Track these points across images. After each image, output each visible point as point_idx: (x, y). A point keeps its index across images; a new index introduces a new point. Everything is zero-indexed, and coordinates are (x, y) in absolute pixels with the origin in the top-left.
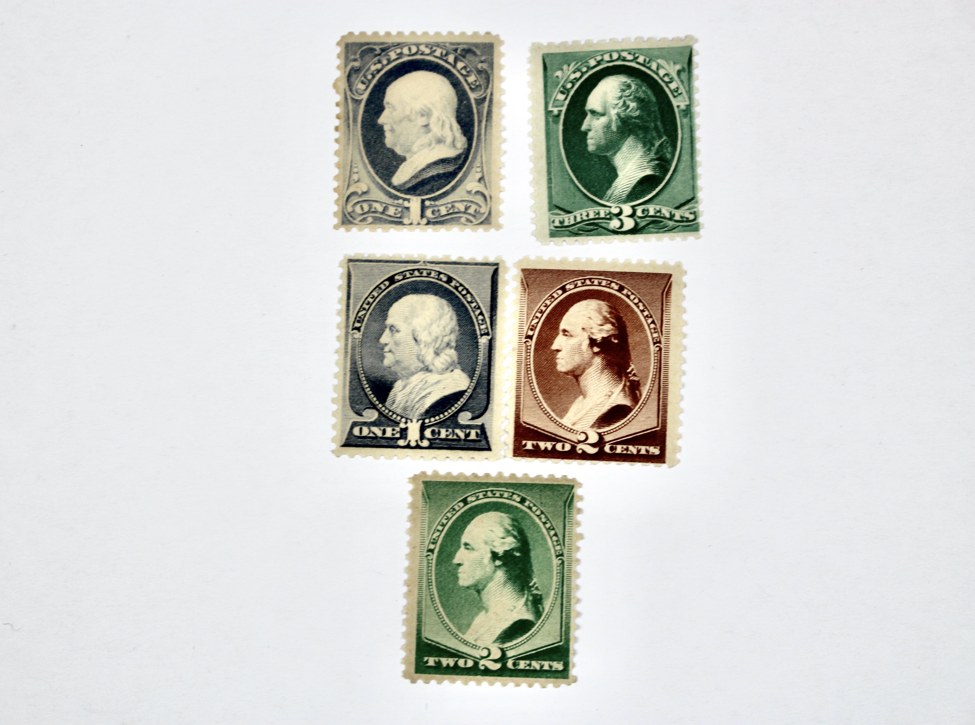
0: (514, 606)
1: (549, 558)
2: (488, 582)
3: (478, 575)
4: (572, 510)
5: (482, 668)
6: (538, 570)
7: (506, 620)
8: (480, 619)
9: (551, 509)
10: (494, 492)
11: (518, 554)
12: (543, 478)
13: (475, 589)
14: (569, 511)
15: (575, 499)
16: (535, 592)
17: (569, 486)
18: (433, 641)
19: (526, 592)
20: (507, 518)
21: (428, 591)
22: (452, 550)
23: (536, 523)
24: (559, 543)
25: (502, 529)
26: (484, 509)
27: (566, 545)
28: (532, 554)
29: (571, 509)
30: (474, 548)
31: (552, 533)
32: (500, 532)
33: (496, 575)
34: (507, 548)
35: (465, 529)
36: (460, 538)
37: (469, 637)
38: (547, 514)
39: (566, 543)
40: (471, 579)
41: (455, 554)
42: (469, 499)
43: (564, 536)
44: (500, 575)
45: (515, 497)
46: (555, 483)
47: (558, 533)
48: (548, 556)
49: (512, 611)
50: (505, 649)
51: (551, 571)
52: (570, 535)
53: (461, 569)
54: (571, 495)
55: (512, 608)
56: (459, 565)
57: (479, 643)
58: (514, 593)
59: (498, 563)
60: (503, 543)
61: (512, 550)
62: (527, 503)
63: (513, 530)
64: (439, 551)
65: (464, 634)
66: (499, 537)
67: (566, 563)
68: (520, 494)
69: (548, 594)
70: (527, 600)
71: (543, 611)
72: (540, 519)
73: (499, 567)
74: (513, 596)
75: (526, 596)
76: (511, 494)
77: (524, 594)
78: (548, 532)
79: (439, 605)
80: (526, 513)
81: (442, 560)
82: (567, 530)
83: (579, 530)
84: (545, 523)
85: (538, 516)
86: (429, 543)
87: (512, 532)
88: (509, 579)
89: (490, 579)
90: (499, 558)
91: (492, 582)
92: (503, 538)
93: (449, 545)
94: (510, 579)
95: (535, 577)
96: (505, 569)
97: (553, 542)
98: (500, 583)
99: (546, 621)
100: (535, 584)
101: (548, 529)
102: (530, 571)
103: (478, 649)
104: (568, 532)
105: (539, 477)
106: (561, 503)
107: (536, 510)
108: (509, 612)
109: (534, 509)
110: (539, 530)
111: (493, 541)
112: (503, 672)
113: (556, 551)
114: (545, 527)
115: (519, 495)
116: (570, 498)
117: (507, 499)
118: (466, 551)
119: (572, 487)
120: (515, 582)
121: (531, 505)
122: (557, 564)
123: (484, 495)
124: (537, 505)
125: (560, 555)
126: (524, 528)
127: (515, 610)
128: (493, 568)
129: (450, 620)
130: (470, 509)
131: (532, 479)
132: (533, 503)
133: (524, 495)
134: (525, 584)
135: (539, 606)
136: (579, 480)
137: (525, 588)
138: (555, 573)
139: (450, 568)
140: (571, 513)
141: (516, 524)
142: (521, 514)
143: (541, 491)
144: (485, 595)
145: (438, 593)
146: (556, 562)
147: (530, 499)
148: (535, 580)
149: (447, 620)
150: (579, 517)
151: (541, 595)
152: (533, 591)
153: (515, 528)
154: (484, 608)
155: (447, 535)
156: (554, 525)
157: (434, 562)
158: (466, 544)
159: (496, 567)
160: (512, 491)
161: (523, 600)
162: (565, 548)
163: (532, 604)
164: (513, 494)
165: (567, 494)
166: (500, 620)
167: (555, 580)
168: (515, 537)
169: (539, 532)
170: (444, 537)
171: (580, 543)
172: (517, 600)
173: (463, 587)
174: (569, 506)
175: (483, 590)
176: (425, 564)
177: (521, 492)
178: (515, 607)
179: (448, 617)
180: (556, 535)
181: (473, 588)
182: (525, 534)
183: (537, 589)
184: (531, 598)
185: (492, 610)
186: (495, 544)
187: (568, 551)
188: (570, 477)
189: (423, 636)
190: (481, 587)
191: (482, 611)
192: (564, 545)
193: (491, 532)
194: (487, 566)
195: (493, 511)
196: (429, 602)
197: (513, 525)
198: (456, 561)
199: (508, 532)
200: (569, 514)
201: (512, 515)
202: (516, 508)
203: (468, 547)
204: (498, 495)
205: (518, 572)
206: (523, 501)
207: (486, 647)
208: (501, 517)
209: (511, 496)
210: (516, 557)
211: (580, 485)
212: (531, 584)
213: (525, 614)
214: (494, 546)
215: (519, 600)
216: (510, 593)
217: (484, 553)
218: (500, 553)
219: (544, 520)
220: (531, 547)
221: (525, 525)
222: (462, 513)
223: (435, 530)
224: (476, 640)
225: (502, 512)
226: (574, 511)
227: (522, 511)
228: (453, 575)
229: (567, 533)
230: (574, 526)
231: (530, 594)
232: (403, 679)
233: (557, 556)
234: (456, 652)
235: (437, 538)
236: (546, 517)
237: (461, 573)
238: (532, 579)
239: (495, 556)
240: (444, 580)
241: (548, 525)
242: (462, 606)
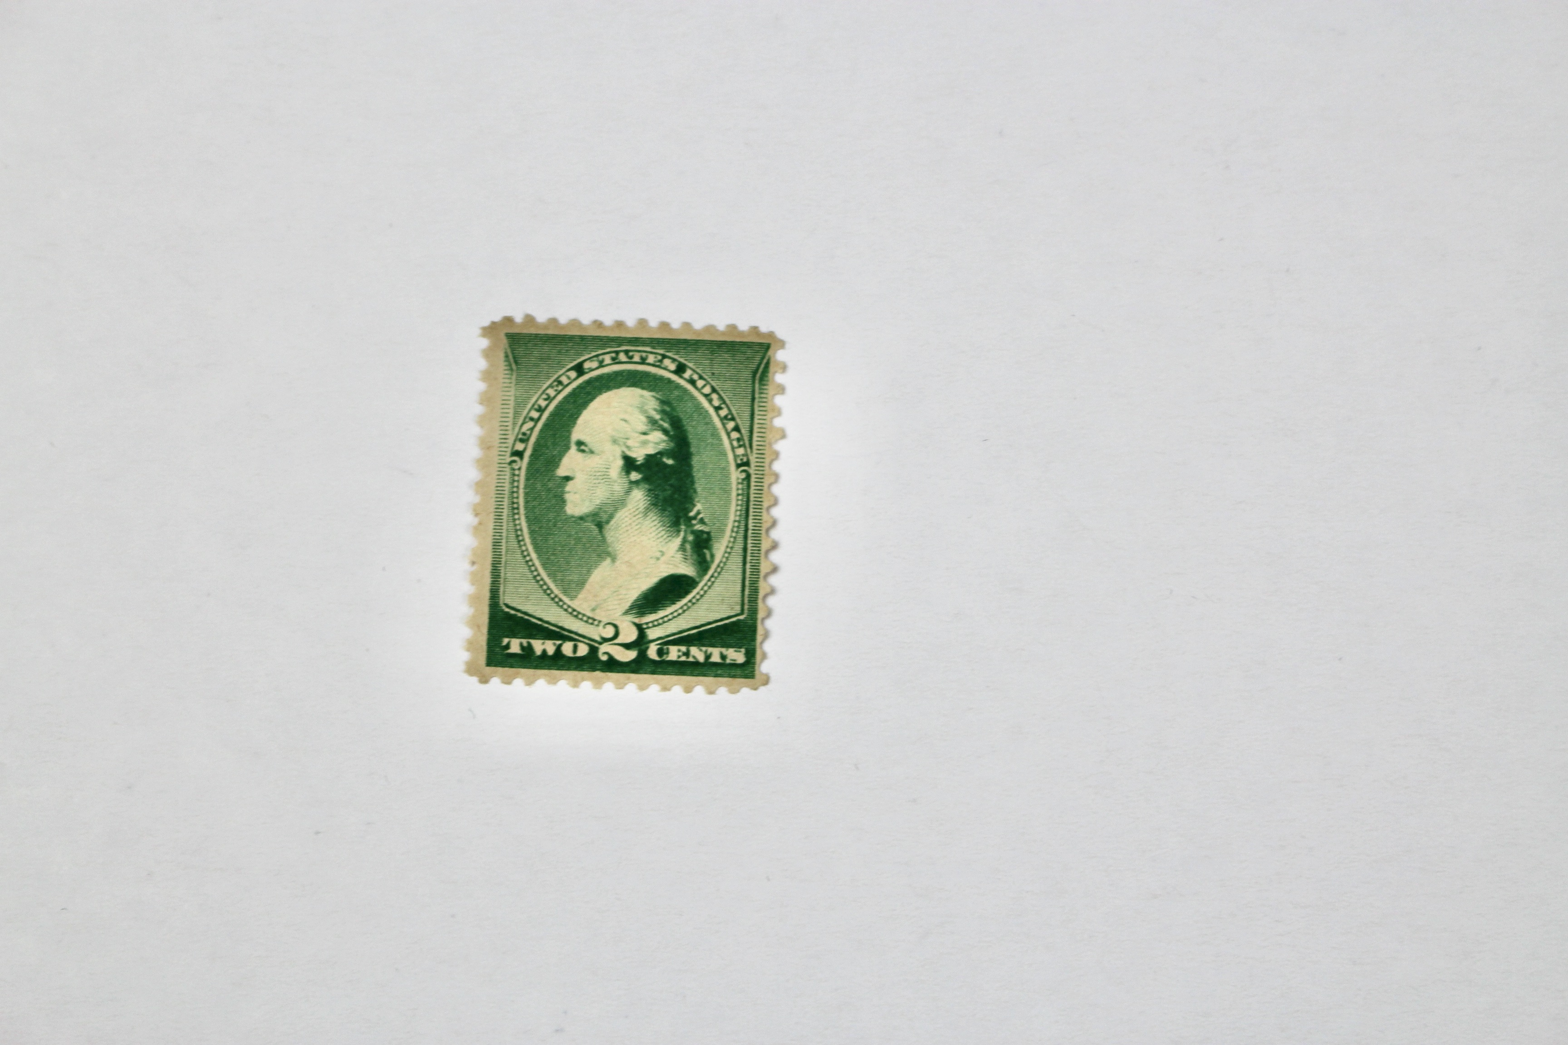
0: (661, 551)
1: (724, 469)
2: (616, 510)
3: (600, 496)
4: (765, 387)
5: (604, 658)
6: (704, 489)
7: (648, 576)
8: (601, 573)
9: (728, 385)
10: (631, 354)
11: (670, 462)
12: (718, 330)
13: (593, 521)
14: (760, 389)
15: (772, 369)
16: (699, 527)
17: (761, 344)
18: (518, 611)
19: (683, 527)
20: (654, 399)
21: (511, 524)
22: (555, 453)
23: (703, 408)
24: (741, 443)
25: (643, 419)
26: (612, 382)
27: (755, 447)
28: (695, 461)
29: (764, 385)
30: (594, 449)
31: (731, 425)
32: (639, 422)
33: (631, 497)
34: (651, 451)
35: (577, 418)
36: (569, 433)
37: (581, 603)
38: (721, 393)
39: (755, 444)
40: (587, 503)
41: (560, 460)
42: (587, 365)
43: (751, 432)
44: (639, 497)
45: (667, 362)
46: (738, 340)
47: (741, 427)
48: (723, 465)
49: (658, 559)
50: (645, 626)
51: (727, 491)
52: (763, 430)
53: (569, 487)
54: (765, 361)
55: (658, 554)
56: (568, 479)
57: (599, 615)
58: (661, 529)
59: (635, 476)
60: (645, 443)
61: (661, 453)
62: (688, 374)
63: (662, 419)
64: (532, 455)
65: (572, 598)
66: (637, 432)
67: (753, 479)
68: (676, 357)
69: (722, 531)
70: (684, 541)
71: (712, 561)
72: (710, 401)
73: (636, 483)
74: (660, 535)
75: (682, 534)
76: (660, 357)
77: (679, 531)
78: (724, 425)
79: (530, 548)
80: (685, 391)
81: (537, 471)
82: (756, 421)
83: (778, 422)
84: (717, 409)
85: (706, 396)
86: (515, 441)
87: (661, 422)
88: (653, 505)
89: (619, 503)
90: (637, 468)
91: (625, 509)
92: (645, 434)
93: (549, 444)
94: (655, 505)
95: (698, 502)
96: (647, 486)
97: (731, 440)
98: (637, 512)
99: (716, 578)
100: (698, 513)
101: (724, 419)
102: (692, 491)
103: (598, 625)
104: (758, 424)
105: (710, 328)
106: (747, 374)
107: (704, 386)
108: (653, 561)
109: (700, 383)
110: (707, 420)
111: (627, 439)
112: (640, 665)
113: (735, 457)
114: (719, 416)
115: (674, 360)
116: (762, 366)
117: (653, 365)
118: (580, 455)
119: (767, 347)
120: (664, 510)
121: (695, 377)
122: (738, 479)
123: (613, 359)
124: (706, 377)
125: (744, 464)
126: (682, 416)
127: (663, 559)
128: (626, 485)
129: (549, 575)
130: (589, 382)
131: (696, 332)
132: (697, 373)
133: (682, 360)
134: (681, 514)
135: (706, 551)
136: (780, 334)
137: (682, 521)
138: (734, 494)
139: (550, 485)
140: (765, 391)
141: (668, 409)
142: (676, 393)
143: (712, 353)
144: (610, 533)
145: (529, 527)
146: (736, 475)
147: (694, 367)
148: (699, 507)
149: (544, 574)
150: (779, 400)
151: (708, 533)
152: (695, 525)
153: (665, 417)
154: (609, 554)
155: (546, 426)
156: (734, 412)
157: (523, 473)
158: (580, 443)
159: (631, 482)
160: (662, 352)
161: (678, 541)
162: (752, 452)
163: (692, 548)
164: (664, 356)
165: (758, 358)
166: (637, 574)
167: (733, 508)
168: (665, 432)
169: (707, 424)
170: (541, 431)
171: (780, 446)
172: (667, 541)
173: (573, 517)
174: (761, 379)
175: (608, 522)
176: (508, 477)
177: (677, 353)
178: (663, 553)
179: (545, 568)
180: (737, 429)
181: (590, 519)
182: (683, 426)
183: (702, 521)
184: (691, 538)
185: (622, 558)
186: (630, 443)
187: (757, 458)
188: (764, 329)
189: (501, 603)
190: (604, 517)
191: (605, 559)
192: (751, 447)
193: (624, 422)
194: (615, 482)
195: (629, 386)
196: (514, 544)
197: (663, 412)
198: (561, 472)
199: (653, 422)
200: (762, 393)
201: (660, 393)
202: (669, 381)
203: (583, 447)
204: (637, 358)
205: (669, 492)
206: (680, 370)
207: (609, 622)
208: (642, 396)
209: (661, 361)
210: (666, 466)
211: (782, 344)
212: (692, 514)
213: (680, 565)
214: (628, 447)
215: (670, 540)
216: (654, 529)
217: (611, 458)
218: (638, 459)
219: (716, 403)
220: (693, 449)
221: (684, 410)
222: (574, 390)
223: (525, 418)
224: (593, 610)
225: (643, 388)
226: (771, 389)
227: (678, 387)
228: (555, 496)
229: (756, 426)
230: (770, 415)
231: (689, 530)
232: (466, 677)
233: (738, 466)
234: (558, 630)
235: (528, 432)
236: (721, 398)
237: (569, 492)
238: (694, 506)
239: (629, 464)
240: (539, 505)
241: (723, 413)
242: (570, 550)
